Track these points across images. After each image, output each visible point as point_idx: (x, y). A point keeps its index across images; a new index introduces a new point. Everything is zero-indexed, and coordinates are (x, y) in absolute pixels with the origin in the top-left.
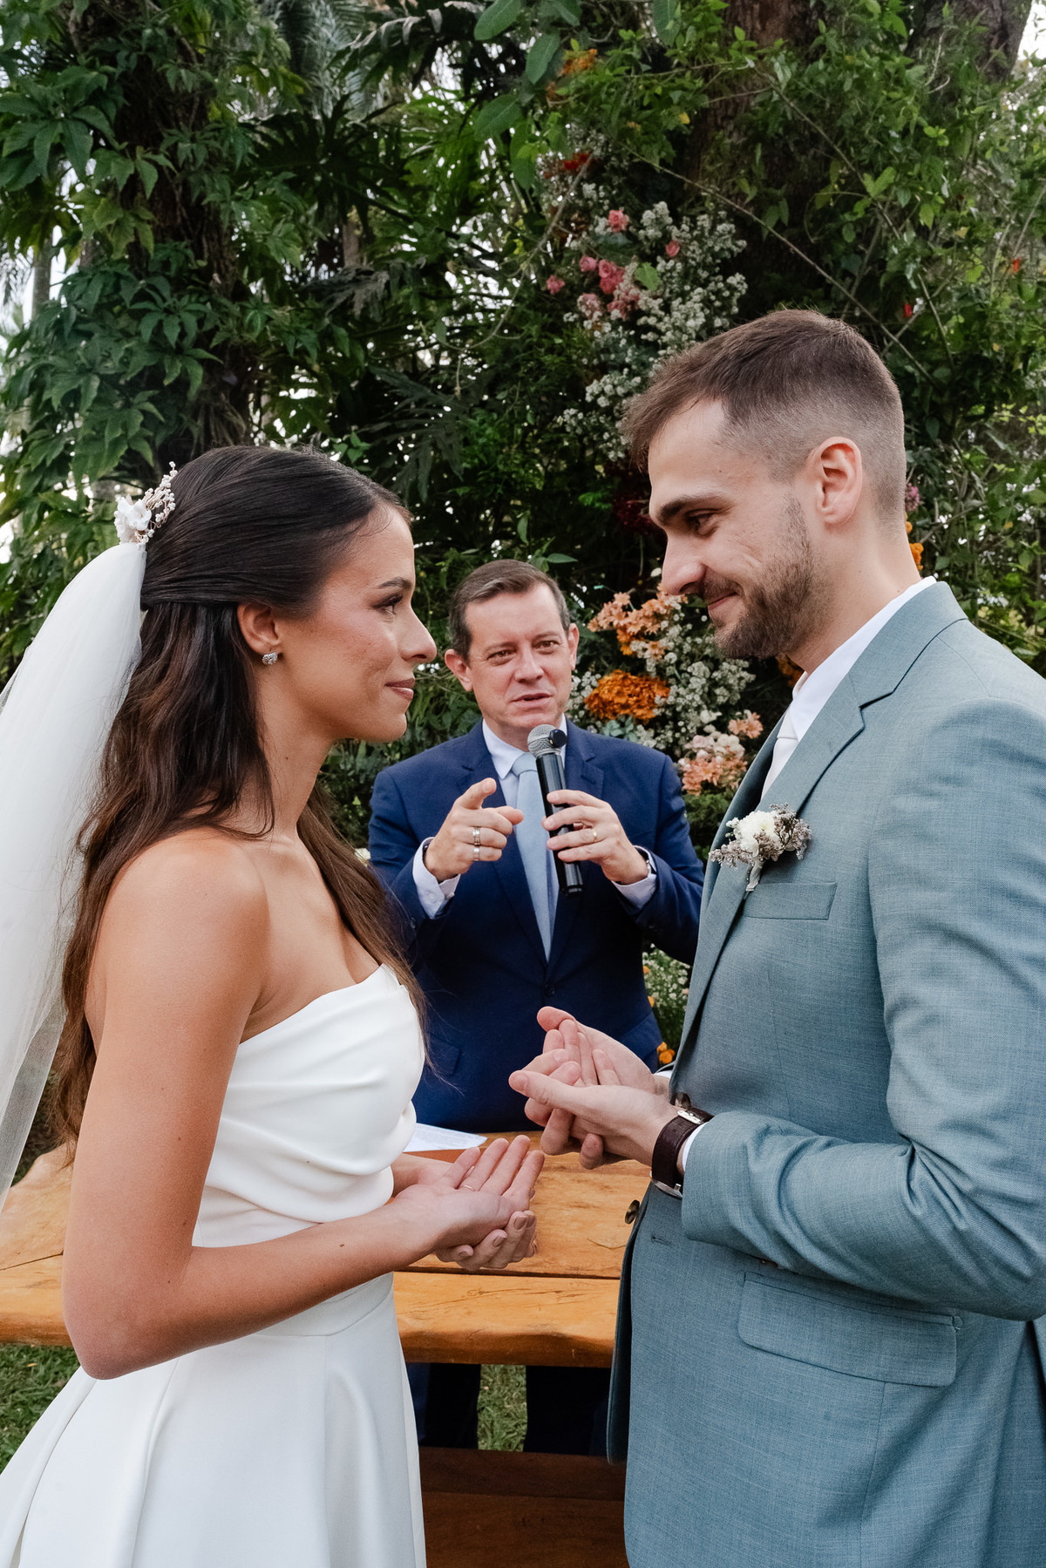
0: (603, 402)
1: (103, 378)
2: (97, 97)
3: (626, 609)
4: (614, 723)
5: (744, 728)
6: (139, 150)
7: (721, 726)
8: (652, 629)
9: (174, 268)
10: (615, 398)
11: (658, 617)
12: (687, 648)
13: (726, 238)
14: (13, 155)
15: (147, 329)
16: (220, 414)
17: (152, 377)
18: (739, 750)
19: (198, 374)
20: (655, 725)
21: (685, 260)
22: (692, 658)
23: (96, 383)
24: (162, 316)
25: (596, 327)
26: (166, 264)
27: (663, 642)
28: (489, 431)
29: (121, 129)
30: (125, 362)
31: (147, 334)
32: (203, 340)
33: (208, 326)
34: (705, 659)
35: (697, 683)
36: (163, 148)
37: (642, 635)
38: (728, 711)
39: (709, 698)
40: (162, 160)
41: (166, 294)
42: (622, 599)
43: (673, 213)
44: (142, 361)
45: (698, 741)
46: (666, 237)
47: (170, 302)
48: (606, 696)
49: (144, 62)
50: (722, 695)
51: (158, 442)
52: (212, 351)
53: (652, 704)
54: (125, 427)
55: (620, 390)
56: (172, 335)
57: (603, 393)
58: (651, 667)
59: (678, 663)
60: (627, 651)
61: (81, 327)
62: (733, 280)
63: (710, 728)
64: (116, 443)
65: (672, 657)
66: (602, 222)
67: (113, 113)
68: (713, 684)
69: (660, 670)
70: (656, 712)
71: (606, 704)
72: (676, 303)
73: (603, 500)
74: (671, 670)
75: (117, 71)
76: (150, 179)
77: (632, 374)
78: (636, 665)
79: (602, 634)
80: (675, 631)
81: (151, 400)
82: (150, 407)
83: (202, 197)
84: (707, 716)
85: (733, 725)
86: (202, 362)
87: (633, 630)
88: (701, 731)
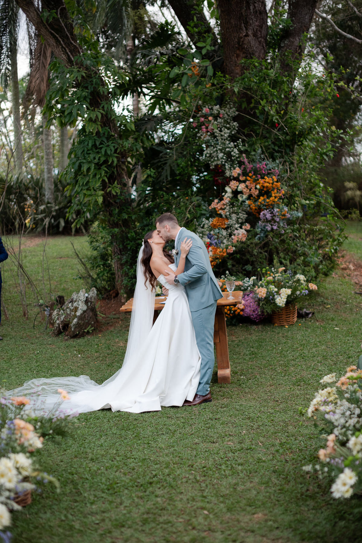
0: (208, 155)
1: (95, 164)
2: (85, 98)
3: (217, 203)
4: (217, 229)
5: (246, 227)
6: (96, 109)
7: (241, 227)
8: (223, 207)
9: (106, 134)
10: (211, 154)
11: (224, 205)
12: (231, 211)
13: (233, 112)
14: (68, 114)
15: (103, 151)
16: (120, 166)
17: (106, 162)
18: (245, 232)
19: (115, 160)
20: (226, 229)
21: (224, 118)
22: (233, 213)
23: (93, 165)
24: (106, 148)
25: (204, 137)
26: (104, 134)
27: (226, 210)
28: (183, 163)
29: (91, 104)
30: (99, 159)
31: (103, 153)
32: (115, 151)
33: (116, 148)
34: (235, 213)
35: (234, 218)
36: (100, 108)
37: (221, 209)
38: (242, 224)
39: (237, 222)
40: (101, 111)
41: (106, 142)
42: (216, 201)
43: (220, 107)
44: (102, 159)
45: (236, 232)
46: (219, 113)
47: (107, 144)
48: (215, 223)
49: (94, 88)
50: (240, 221)
51: (108, 176)
52: (118, 154)
53: (225, 224)
54: (101, 174)
55: (212, 152)
56: (109, 152)
57: (207, 153)
58: (224, 216)
59: (230, 215)
60: (219, 213)
61: (88, 152)
62: (235, 123)
63: (239, 228)
64: (99, 178)
65: (228, 213)
66: (204, 109)
67: (89, 101)
68: (238, 218)
69: (226, 216)
70: (226, 226)
71: (215, 225)
72: (223, 129)
73: (211, 177)
74: (228, 216)
75: (89, 91)
76: (100, 116)
77: (214, 148)
78: (220, 216)
79: (212, 209)
80: (228, 208)
81: (105, 167)
82: (106, 169)
83: (111, 117)
84: (237, 226)
85: (243, 227)
86: (117, 157)
87: (219, 208)
88: (237, 229)
